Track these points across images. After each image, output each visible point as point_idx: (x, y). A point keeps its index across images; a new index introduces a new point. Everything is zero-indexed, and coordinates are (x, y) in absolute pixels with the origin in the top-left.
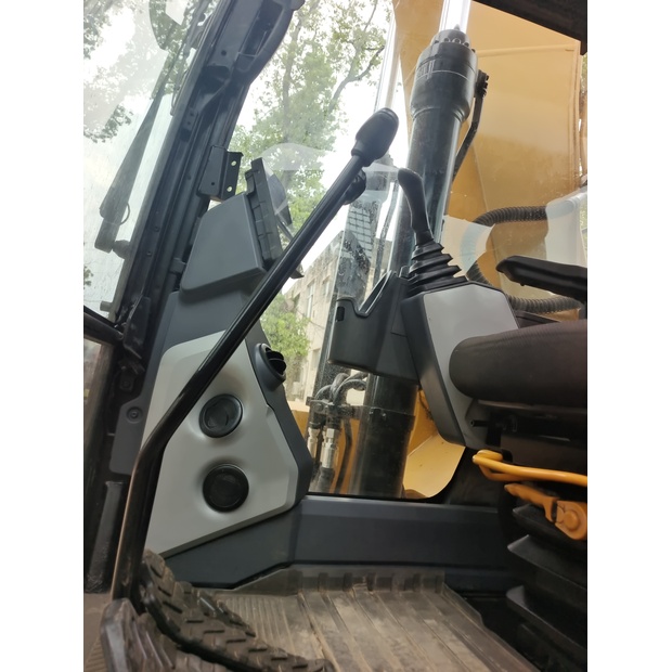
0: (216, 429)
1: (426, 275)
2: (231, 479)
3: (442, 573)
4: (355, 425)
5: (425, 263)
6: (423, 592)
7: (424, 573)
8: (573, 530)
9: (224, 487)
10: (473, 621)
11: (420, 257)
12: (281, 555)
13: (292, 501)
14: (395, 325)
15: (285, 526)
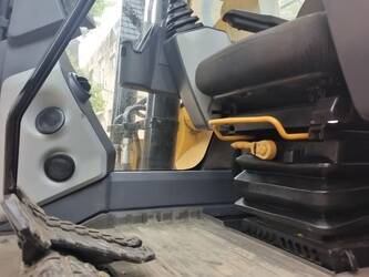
0: (48, 128)
1: (177, 23)
2: (63, 161)
3: (201, 208)
4: (141, 134)
5: (176, 15)
6: (190, 219)
7: (190, 209)
8: (263, 155)
9: (58, 166)
10: (218, 226)
11: (173, 11)
12: (101, 206)
13: (105, 173)
14: (160, 58)
15: (102, 188)
